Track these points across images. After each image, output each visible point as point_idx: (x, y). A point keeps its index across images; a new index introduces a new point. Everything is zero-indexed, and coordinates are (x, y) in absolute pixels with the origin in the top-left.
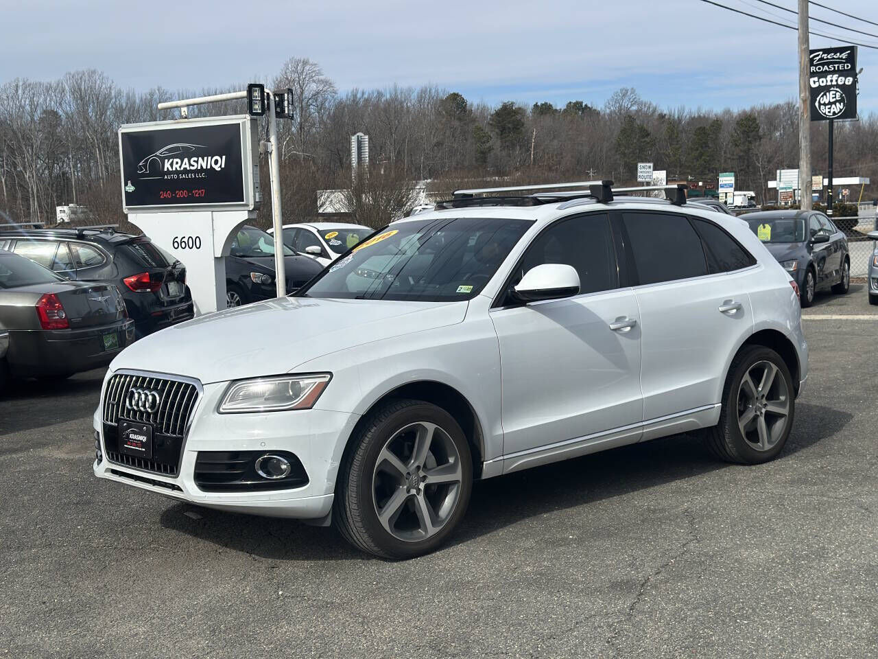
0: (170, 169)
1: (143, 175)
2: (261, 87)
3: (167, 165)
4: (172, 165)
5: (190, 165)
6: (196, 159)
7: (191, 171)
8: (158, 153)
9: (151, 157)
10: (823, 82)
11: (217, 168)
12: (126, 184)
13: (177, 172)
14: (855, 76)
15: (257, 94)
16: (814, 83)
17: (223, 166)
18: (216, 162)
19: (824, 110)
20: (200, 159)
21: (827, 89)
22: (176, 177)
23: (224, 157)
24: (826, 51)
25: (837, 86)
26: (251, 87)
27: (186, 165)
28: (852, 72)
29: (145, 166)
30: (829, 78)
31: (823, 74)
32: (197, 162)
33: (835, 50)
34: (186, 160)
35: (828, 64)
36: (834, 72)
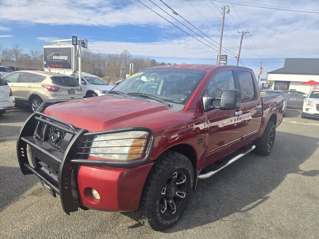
0: (54, 59)
1: (48, 60)
4: (55, 57)
8: (52, 54)
9: (50, 55)
12: (44, 62)
13: (56, 60)
15: (75, 39)
17: (67, 59)
23: (67, 56)
28: (226, 61)
29: (49, 57)
30: (221, 61)
32: (61, 57)
33: (223, 56)
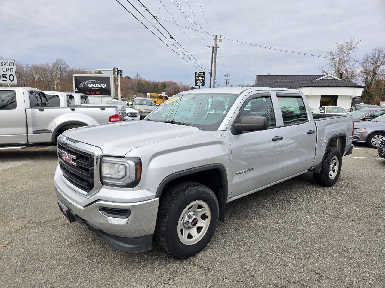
0: (89, 86)
1: (81, 87)
2: (117, 68)
3: (88, 85)
5: (95, 86)
6: (97, 84)
7: (96, 87)
8: (86, 82)
9: (84, 83)
10: (198, 79)
11: (103, 87)
12: (75, 89)
14: (204, 78)
15: (116, 70)
16: (197, 78)
17: (105, 87)
18: (103, 86)
19: (198, 84)
20: (99, 84)
21: (199, 80)
22: (91, 88)
23: (106, 85)
24: (199, 72)
25: (201, 80)
26: (115, 68)
27: (94, 86)
28: (204, 77)
29: (82, 85)
30: (200, 78)
31: (198, 77)
33: (201, 72)
34: (94, 84)
35: (200, 75)
36: (200, 77)
